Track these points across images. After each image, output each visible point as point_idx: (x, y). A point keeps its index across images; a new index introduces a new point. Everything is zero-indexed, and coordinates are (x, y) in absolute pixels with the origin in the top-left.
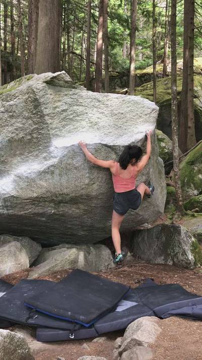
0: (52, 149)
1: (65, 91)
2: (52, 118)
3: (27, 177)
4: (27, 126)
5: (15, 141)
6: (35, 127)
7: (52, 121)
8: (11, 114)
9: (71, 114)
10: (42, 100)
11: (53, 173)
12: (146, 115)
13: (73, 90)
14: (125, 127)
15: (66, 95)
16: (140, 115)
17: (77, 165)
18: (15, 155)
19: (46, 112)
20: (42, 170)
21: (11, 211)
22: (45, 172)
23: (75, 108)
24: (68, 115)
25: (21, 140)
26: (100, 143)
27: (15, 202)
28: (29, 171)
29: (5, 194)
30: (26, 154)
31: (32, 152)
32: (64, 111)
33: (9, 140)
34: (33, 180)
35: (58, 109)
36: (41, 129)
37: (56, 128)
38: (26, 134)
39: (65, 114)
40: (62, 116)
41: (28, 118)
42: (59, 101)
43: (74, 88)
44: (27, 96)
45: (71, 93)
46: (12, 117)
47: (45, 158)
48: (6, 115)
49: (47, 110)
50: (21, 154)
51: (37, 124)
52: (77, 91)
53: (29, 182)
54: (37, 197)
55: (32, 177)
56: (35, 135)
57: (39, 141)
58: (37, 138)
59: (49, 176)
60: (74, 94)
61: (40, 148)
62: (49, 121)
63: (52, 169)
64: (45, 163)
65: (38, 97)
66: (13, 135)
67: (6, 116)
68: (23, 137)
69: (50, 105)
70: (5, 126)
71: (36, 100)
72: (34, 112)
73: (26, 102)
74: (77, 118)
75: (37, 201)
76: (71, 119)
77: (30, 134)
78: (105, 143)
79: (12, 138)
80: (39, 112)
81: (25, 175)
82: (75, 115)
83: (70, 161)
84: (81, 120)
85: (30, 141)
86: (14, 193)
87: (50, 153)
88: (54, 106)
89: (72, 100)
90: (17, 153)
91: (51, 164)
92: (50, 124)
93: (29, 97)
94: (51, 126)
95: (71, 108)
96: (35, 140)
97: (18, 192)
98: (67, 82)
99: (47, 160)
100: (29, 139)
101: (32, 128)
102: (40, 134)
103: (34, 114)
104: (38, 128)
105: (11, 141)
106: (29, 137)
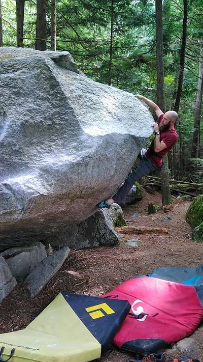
0: (83, 138)
1: (72, 75)
2: (73, 103)
4: (43, 108)
5: (31, 125)
6: (55, 110)
8: (16, 90)
9: (88, 101)
11: (87, 164)
14: (140, 121)
17: (109, 156)
18: (32, 144)
19: (67, 94)
20: (75, 161)
21: (27, 215)
22: (78, 164)
24: (85, 102)
25: (38, 125)
26: (129, 134)
29: (33, 194)
30: (47, 142)
31: (54, 140)
32: (80, 96)
33: (22, 124)
34: (65, 174)
35: (74, 94)
36: (64, 114)
37: (80, 115)
38: (45, 118)
39: (82, 100)
41: (43, 99)
44: (38, 71)
45: (78, 77)
46: (17, 94)
47: (75, 148)
51: (57, 107)
52: (82, 77)
53: (61, 175)
54: (64, 194)
56: (56, 121)
57: (63, 128)
58: (60, 124)
59: (82, 169)
60: (81, 80)
61: (65, 136)
62: (73, 106)
63: (87, 160)
64: (78, 153)
65: (54, 75)
66: (27, 118)
67: (8, 92)
68: (41, 122)
69: (67, 87)
70: (9, 105)
71: (52, 78)
72: (51, 92)
73: (37, 77)
74: (95, 106)
76: (89, 107)
77: (51, 119)
78: (133, 134)
79: (27, 121)
80: (59, 93)
81: (55, 167)
82: (91, 102)
83: (103, 152)
84: (99, 109)
85: (51, 127)
87: (81, 142)
88: (70, 89)
89: (83, 86)
91: (86, 155)
93: (41, 73)
94: (75, 111)
95: (85, 95)
96: (57, 127)
98: (73, 65)
99: (79, 150)
100: (49, 125)
101: (52, 112)
102: (63, 119)
103: (52, 95)
104: (59, 113)
105: (24, 125)
106: (49, 122)
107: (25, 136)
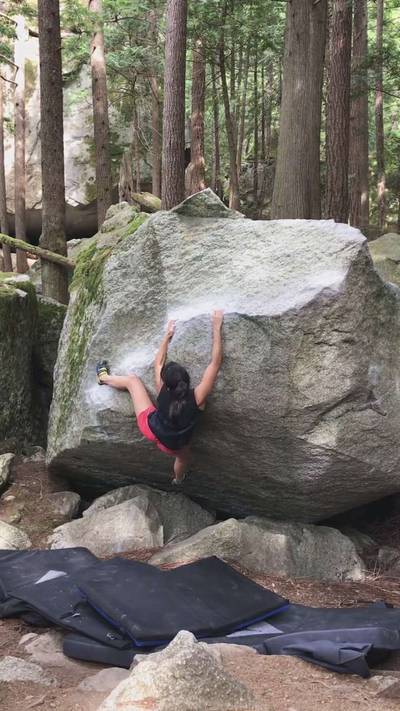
1: (207, 223)
2: (176, 272)
4: (140, 289)
5: (124, 315)
6: (150, 289)
7: (175, 278)
8: (124, 270)
9: (207, 264)
10: (163, 243)
12: (331, 255)
13: (220, 220)
14: (286, 281)
15: (207, 230)
16: (320, 255)
17: (201, 354)
18: (122, 340)
19: (167, 262)
21: (114, 437)
24: (202, 266)
25: (130, 314)
26: (236, 313)
27: (115, 420)
28: (134, 367)
29: (99, 406)
30: (137, 337)
31: (143, 333)
32: (197, 259)
33: (115, 314)
35: (187, 257)
36: (157, 294)
37: (178, 290)
38: (138, 304)
39: (197, 264)
40: (193, 268)
41: (143, 276)
42: (193, 242)
43: (223, 216)
44: (145, 238)
45: (215, 225)
46: (125, 275)
49: (170, 259)
50: (130, 338)
51: (153, 285)
52: (226, 221)
56: (149, 304)
57: (154, 314)
58: (152, 309)
60: (220, 227)
61: (154, 326)
62: (170, 279)
65: (158, 238)
66: (121, 306)
67: (119, 274)
68: (133, 309)
69: (177, 250)
70: (114, 292)
71: (155, 243)
72: (152, 264)
73: (143, 248)
74: (216, 270)
76: (204, 273)
77: (144, 303)
78: (242, 312)
79: (120, 310)
80: (158, 263)
82: (212, 264)
83: (190, 348)
84: (220, 272)
85: (142, 315)
86: (111, 405)
88: (183, 251)
89: (214, 238)
90: (126, 335)
92: (171, 283)
93: (148, 239)
94: (170, 287)
95: (210, 254)
96: (148, 313)
97: (117, 402)
98: (209, 207)
100: (141, 312)
101: (146, 293)
102: (155, 301)
103: (152, 268)
104: (153, 293)
105: (119, 316)
106: (141, 308)
107: (118, 331)
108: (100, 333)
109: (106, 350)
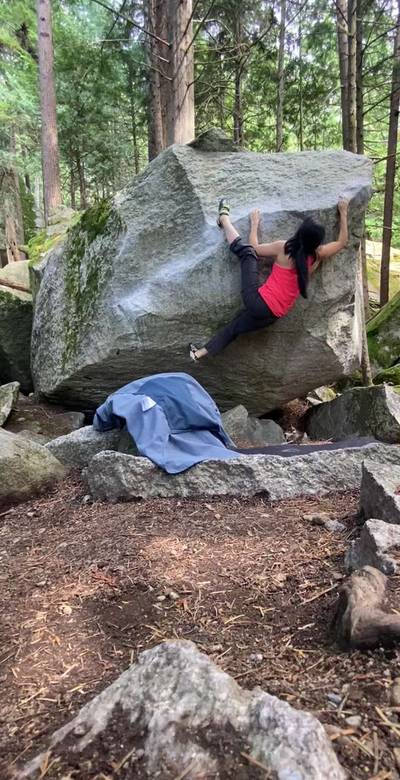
0: (206, 233)
1: (222, 156)
2: (204, 190)
3: (170, 283)
4: (166, 209)
5: (150, 234)
6: (178, 208)
7: (205, 195)
8: (141, 199)
9: (234, 184)
10: (187, 167)
11: (210, 270)
12: (356, 168)
13: (234, 153)
15: (224, 160)
16: (346, 168)
18: (150, 256)
19: (194, 182)
20: (193, 267)
21: (148, 343)
22: (197, 271)
23: (238, 175)
24: (229, 185)
25: (158, 231)
26: (285, 211)
27: (153, 324)
28: (173, 273)
29: (138, 312)
30: (167, 251)
31: (175, 246)
32: (221, 180)
33: (140, 235)
34: (180, 286)
35: (212, 179)
36: (188, 210)
38: (166, 222)
39: (224, 184)
40: (220, 187)
41: (167, 198)
42: (214, 168)
43: (235, 151)
44: (164, 167)
45: (230, 157)
46: (143, 202)
47: (196, 250)
48: (134, 203)
49: (196, 180)
50: (159, 253)
51: (181, 203)
52: (239, 154)
53: (175, 289)
54: (185, 316)
55: (178, 281)
56: (179, 221)
57: (186, 228)
58: (183, 224)
59: (203, 277)
60: (236, 158)
61: (188, 237)
62: (201, 195)
63: (209, 263)
64: (198, 256)
65: (181, 163)
66: (146, 227)
68: (161, 227)
69: (200, 174)
70: (132, 217)
71: (179, 168)
72: (177, 186)
73: (163, 175)
74: (245, 187)
75: (187, 323)
76: (233, 190)
77: (172, 220)
78: (292, 209)
79: (145, 230)
80: (185, 184)
81: (167, 279)
82: (239, 183)
84: (250, 188)
85: (172, 231)
86: (151, 310)
88: (207, 175)
89: (234, 165)
90: (154, 252)
91: (206, 256)
92: (203, 198)
93: (168, 167)
94: (202, 201)
95: (233, 176)
96: (179, 228)
97: (157, 307)
98: (222, 142)
99: (200, 252)
100: (170, 228)
101: (174, 211)
102: (186, 216)
103: (177, 189)
104: (183, 209)
105: (143, 236)
106: (170, 225)
107: (144, 249)
108: (124, 253)
109: (133, 267)
